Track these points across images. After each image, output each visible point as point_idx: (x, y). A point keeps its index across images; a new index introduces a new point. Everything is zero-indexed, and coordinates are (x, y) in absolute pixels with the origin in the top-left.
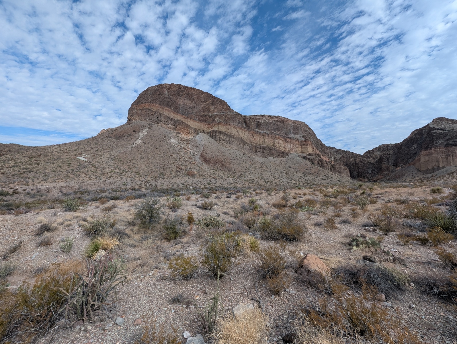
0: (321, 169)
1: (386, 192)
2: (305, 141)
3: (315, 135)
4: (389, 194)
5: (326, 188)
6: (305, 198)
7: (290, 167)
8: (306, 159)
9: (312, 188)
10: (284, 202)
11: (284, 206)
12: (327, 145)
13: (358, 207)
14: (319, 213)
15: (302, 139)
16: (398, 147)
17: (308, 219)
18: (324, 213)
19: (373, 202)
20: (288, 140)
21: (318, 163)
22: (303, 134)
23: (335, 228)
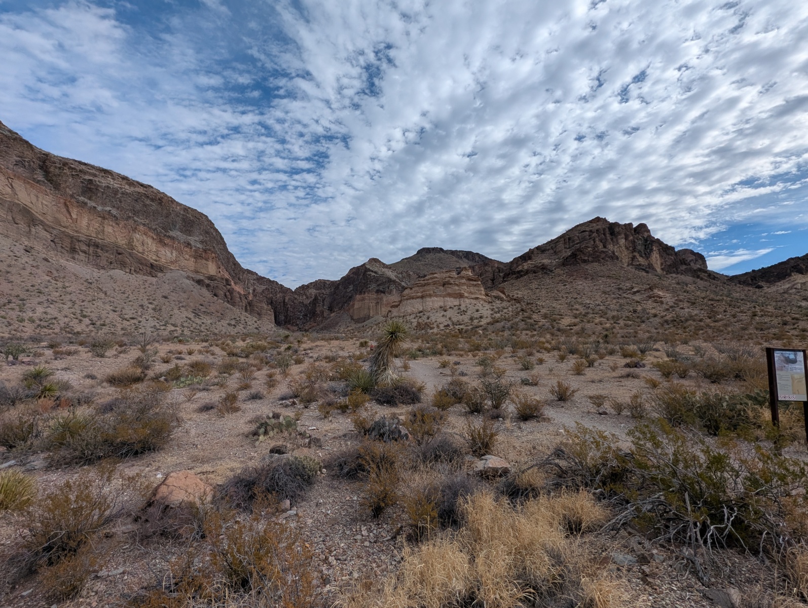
0: (229, 305)
1: (317, 346)
2: (205, 251)
3: (224, 244)
4: (319, 348)
5: (234, 341)
6: (189, 359)
7: (166, 297)
8: (203, 286)
9: (206, 341)
10: (139, 371)
11: (138, 380)
12: (245, 266)
13: (278, 371)
14: (212, 387)
15: (199, 245)
16: (335, 286)
17: (189, 400)
18: (222, 386)
19: (299, 362)
20: (167, 241)
21: (225, 295)
22: (201, 237)
23: (237, 410)
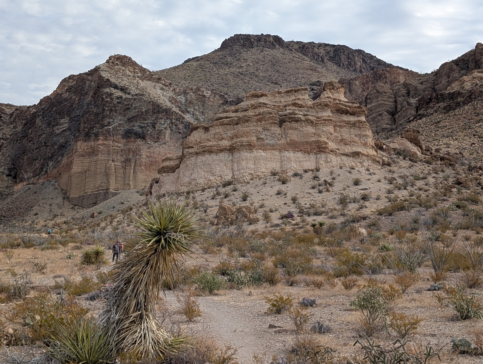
16: (25, 119)
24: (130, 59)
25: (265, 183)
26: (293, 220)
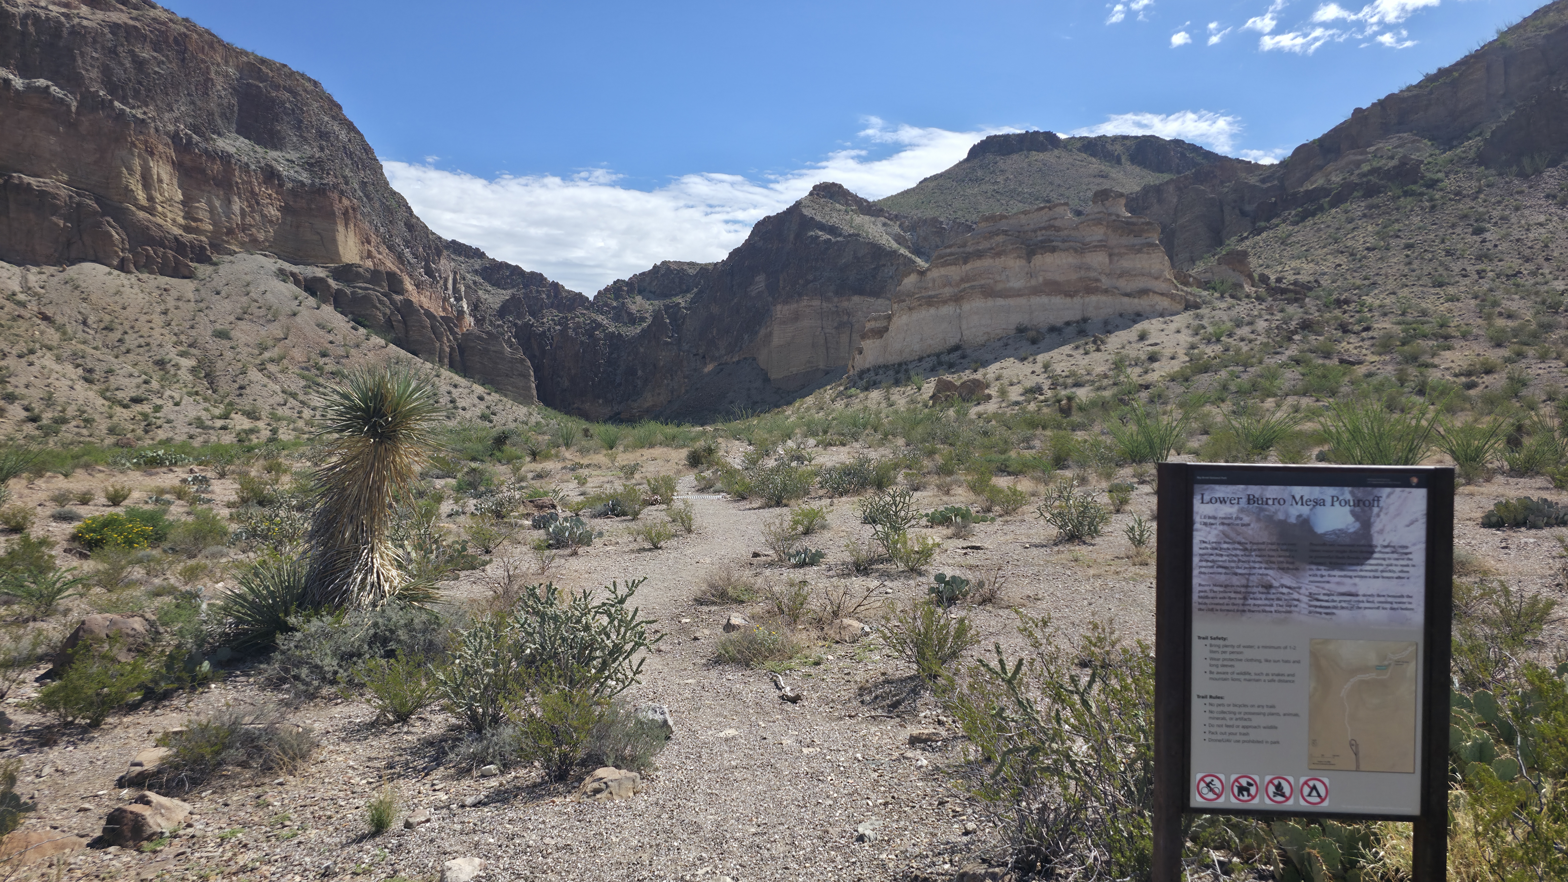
2: (322, 192)
7: (223, 335)
8: (324, 297)
15: (302, 176)
16: (712, 280)
21: (390, 322)
22: (307, 151)
24: (840, 186)
25: (1006, 345)
26: (1041, 394)
